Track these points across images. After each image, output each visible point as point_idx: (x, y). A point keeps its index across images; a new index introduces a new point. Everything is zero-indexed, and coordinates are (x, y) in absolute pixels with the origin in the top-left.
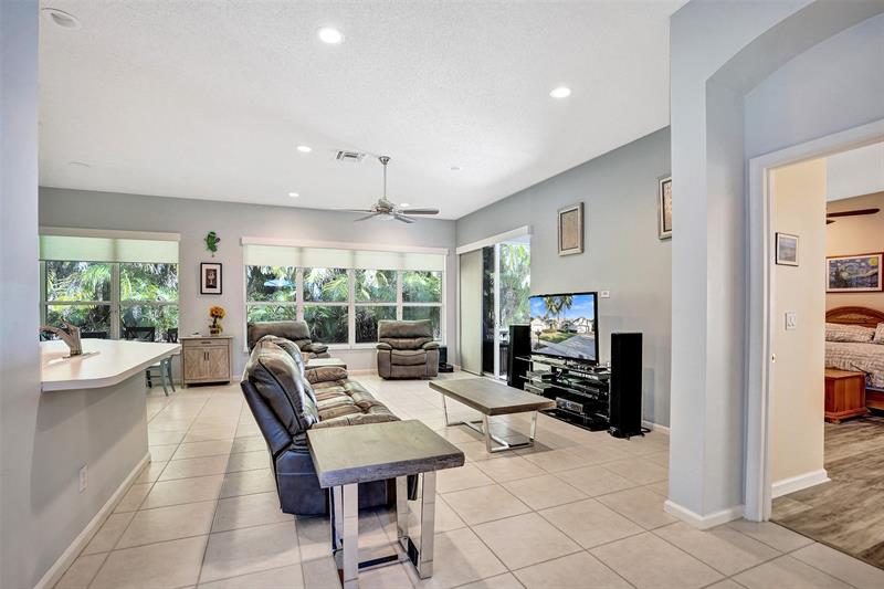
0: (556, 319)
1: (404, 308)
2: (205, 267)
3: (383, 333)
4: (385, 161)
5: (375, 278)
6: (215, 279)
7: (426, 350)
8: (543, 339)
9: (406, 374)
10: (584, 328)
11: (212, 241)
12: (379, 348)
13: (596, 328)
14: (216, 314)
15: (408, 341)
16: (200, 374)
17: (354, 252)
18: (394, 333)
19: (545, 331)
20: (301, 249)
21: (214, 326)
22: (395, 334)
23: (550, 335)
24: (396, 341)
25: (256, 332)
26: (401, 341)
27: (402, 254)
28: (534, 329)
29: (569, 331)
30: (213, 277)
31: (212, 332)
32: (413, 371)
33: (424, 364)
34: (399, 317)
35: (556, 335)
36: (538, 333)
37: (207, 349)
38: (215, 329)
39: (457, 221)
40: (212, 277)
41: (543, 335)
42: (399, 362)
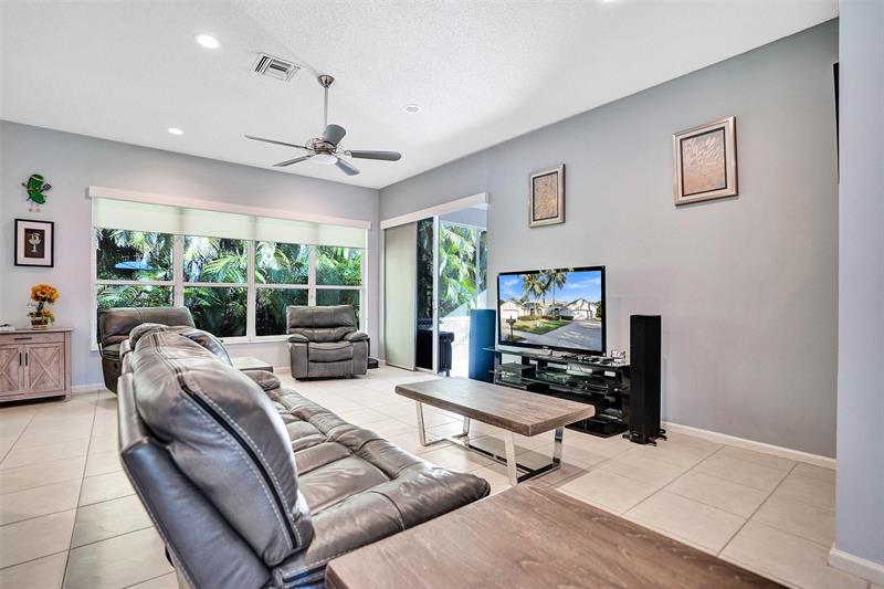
0: (540, 301)
1: (317, 290)
2: (22, 226)
3: (294, 322)
4: (327, 82)
5: (272, 257)
6: (41, 246)
7: (352, 341)
8: (519, 329)
9: (327, 374)
10: (584, 312)
11: (36, 189)
12: (292, 341)
13: (602, 314)
14: (43, 296)
15: (326, 331)
16: (11, 386)
17: (255, 218)
18: (308, 322)
19: (523, 319)
20: (181, 210)
21: (38, 314)
22: (310, 323)
23: (530, 324)
24: (310, 331)
25: (114, 322)
26: (316, 331)
27: (316, 225)
28: (505, 315)
29: (560, 317)
30: (38, 241)
31: (34, 323)
32: (338, 368)
33: (351, 359)
34: (312, 302)
35: (540, 323)
36: (512, 322)
37: (24, 348)
38: (40, 318)
39: (381, 191)
40: (35, 241)
41: (519, 323)
42: (319, 358)
